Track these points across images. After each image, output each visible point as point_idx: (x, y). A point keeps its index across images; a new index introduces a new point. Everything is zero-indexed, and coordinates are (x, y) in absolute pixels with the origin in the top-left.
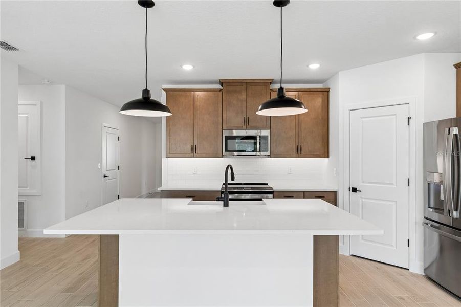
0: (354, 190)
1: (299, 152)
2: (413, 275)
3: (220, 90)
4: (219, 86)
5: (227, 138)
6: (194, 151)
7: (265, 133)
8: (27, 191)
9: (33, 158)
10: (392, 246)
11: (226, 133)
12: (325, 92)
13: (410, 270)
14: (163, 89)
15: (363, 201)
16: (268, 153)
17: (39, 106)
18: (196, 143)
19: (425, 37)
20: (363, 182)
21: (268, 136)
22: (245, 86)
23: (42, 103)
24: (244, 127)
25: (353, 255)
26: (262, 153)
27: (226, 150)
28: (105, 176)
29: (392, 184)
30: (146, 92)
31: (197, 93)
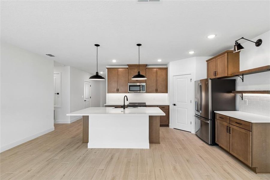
0: (175, 105)
1: (157, 91)
2: (192, 134)
3: (127, 68)
4: (127, 67)
5: (130, 86)
6: (118, 91)
7: (144, 84)
8: (56, 106)
9: (58, 94)
10: (186, 124)
11: (129, 84)
12: (166, 69)
13: (192, 133)
14: (107, 68)
15: (177, 109)
16: (145, 92)
17: (60, 74)
18: (118, 88)
19: (192, 53)
20: (177, 102)
21: (145, 85)
22: (137, 66)
23: (61, 73)
24: (136, 82)
25: (174, 128)
26: (143, 92)
27: (130, 91)
28: (85, 101)
29: (186, 102)
30: (97, 73)
31: (119, 69)
